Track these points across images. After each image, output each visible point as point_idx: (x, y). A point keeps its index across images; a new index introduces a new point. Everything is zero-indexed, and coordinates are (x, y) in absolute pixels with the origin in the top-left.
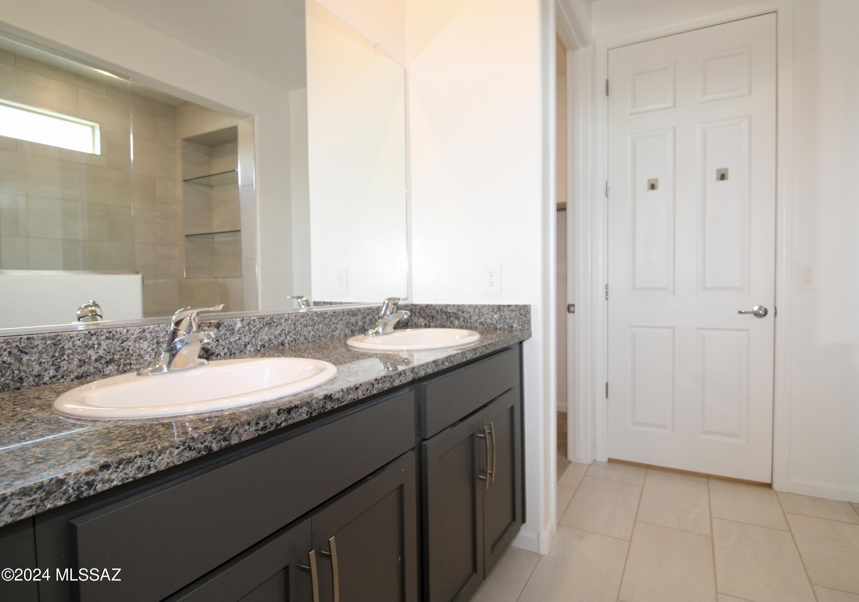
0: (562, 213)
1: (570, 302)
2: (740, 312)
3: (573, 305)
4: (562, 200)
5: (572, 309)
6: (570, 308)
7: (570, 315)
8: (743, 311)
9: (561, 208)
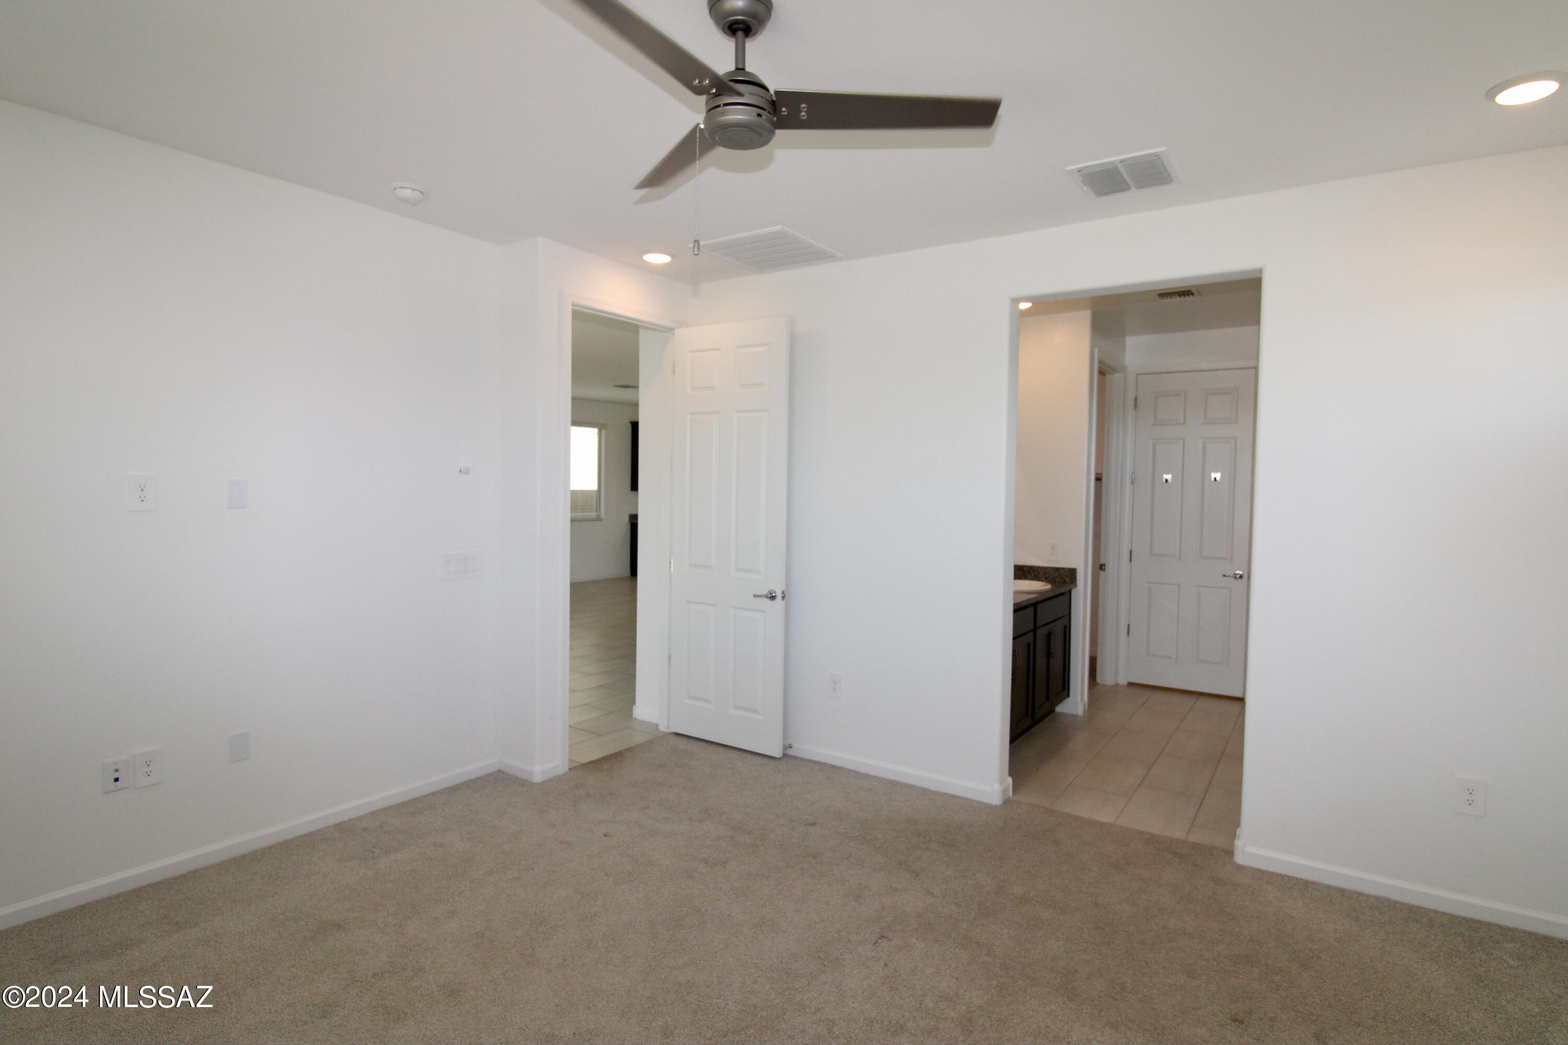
0: (1099, 482)
1: (1102, 562)
2: (1224, 576)
3: (1104, 565)
4: (1099, 471)
5: (1103, 567)
6: (1102, 567)
7: (1102, 573)
8: (1227, 575)
9: (1098, 479)
